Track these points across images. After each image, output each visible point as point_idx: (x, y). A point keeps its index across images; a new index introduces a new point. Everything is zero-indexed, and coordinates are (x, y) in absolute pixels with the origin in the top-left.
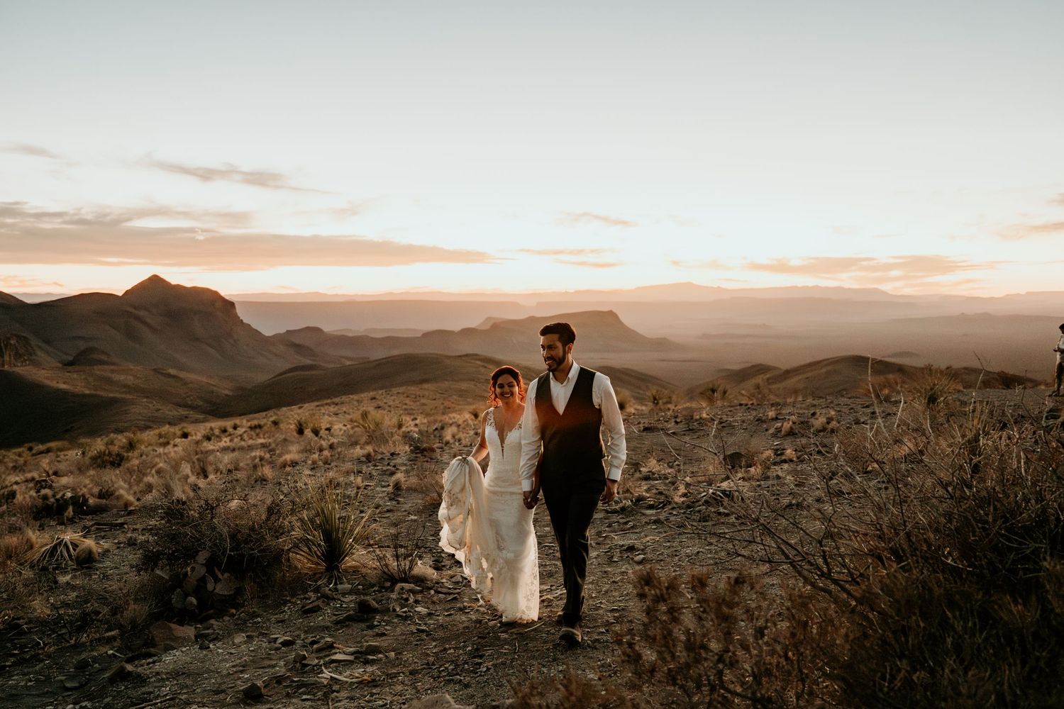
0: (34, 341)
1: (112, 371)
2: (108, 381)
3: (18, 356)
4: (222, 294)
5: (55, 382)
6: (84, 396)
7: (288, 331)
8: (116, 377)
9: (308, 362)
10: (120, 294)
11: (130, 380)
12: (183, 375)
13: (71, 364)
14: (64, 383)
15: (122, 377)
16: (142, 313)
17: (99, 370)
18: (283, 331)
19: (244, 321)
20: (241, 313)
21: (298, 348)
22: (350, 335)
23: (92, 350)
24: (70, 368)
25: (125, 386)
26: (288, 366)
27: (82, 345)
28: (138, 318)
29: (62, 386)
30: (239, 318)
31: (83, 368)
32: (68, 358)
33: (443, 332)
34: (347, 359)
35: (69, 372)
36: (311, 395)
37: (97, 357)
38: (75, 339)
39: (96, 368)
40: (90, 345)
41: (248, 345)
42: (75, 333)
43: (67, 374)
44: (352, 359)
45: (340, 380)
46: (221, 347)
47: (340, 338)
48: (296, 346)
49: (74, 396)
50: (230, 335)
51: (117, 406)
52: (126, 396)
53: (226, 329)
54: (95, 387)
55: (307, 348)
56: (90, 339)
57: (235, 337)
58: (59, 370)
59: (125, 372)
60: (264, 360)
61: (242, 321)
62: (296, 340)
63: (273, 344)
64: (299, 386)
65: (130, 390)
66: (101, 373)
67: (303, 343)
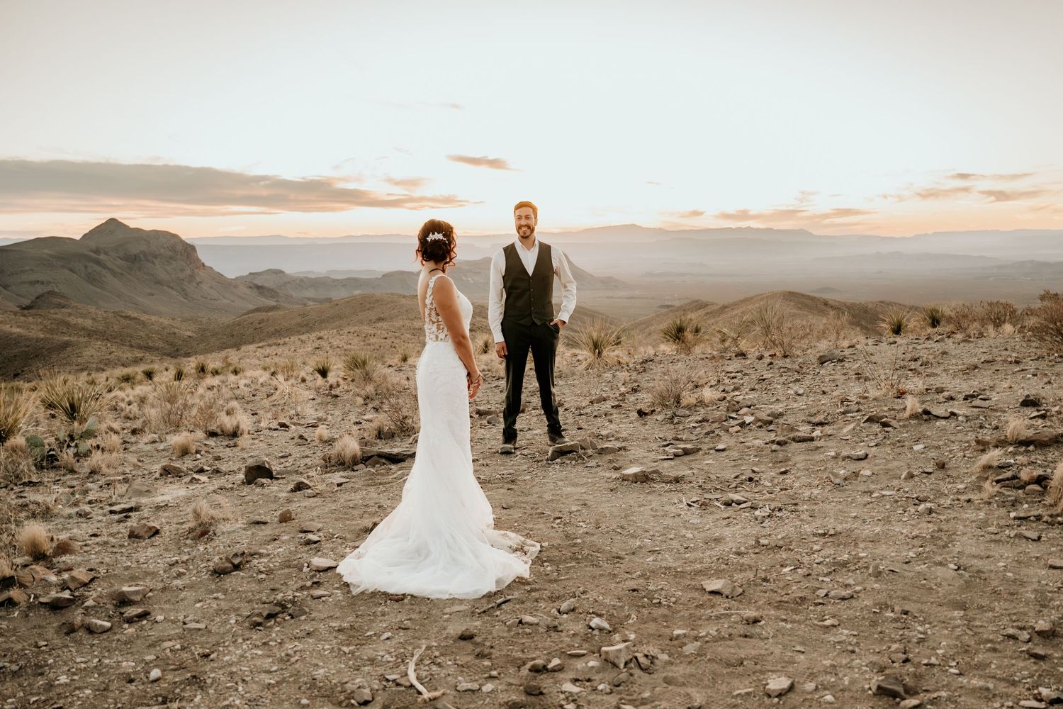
1: (70, 314)
2: (68, 324)
4: (183, 237)
5: (8, 326)
6: (38, 340)
7: (251, 274)
8: (73, 320)
9: (272, 303)
10: (78, 237)
11: (88, 323)
12: (143, 317)
13: (27, 308)
14: (19, 327)
15: (80, 321)
16: (102, 257)
17: (59, 315)
18: (245, 273)
19: (206, 264)
20: (204, 257)
22: (313, 276)
23: (51, 293)
24: (26, 311)
25: (83, 329)
26: (252, 307)
27: (40, 289)
28: (98, 262)
29: (16, 330)
30: (199, 260)
31: (40, 312)
32: (27, 302)
33: (403, 273)
34: (309, 299)
35: (24, 316)
36: (270, 335)
37: (56, 300)
38: (33, 283)
39: (52, 311)
40: (49, 288)
41: (211, 287)
42: (34, 277)
43: (22, 318)
44: (314, 300)
45: (299, 320)
46: (183, 290)
47: (302, 280)
48: (260, 288)
49: (28, 339)
50: (192, 277)
51: (69, 349)
52: (82, 339)
53: (188, 272)
54: (51, 331)
55: (270, 290)
56: (49, 283)
57: (198, 279)
58: (15, 314)
59: (83, 316)
60: (225, 301)
61: (203, 265)
62: (259, 282)
63: (236, 287)
64: (258, 326)
65: (90, 334)
66: (59, 316)
67: (266, 285)
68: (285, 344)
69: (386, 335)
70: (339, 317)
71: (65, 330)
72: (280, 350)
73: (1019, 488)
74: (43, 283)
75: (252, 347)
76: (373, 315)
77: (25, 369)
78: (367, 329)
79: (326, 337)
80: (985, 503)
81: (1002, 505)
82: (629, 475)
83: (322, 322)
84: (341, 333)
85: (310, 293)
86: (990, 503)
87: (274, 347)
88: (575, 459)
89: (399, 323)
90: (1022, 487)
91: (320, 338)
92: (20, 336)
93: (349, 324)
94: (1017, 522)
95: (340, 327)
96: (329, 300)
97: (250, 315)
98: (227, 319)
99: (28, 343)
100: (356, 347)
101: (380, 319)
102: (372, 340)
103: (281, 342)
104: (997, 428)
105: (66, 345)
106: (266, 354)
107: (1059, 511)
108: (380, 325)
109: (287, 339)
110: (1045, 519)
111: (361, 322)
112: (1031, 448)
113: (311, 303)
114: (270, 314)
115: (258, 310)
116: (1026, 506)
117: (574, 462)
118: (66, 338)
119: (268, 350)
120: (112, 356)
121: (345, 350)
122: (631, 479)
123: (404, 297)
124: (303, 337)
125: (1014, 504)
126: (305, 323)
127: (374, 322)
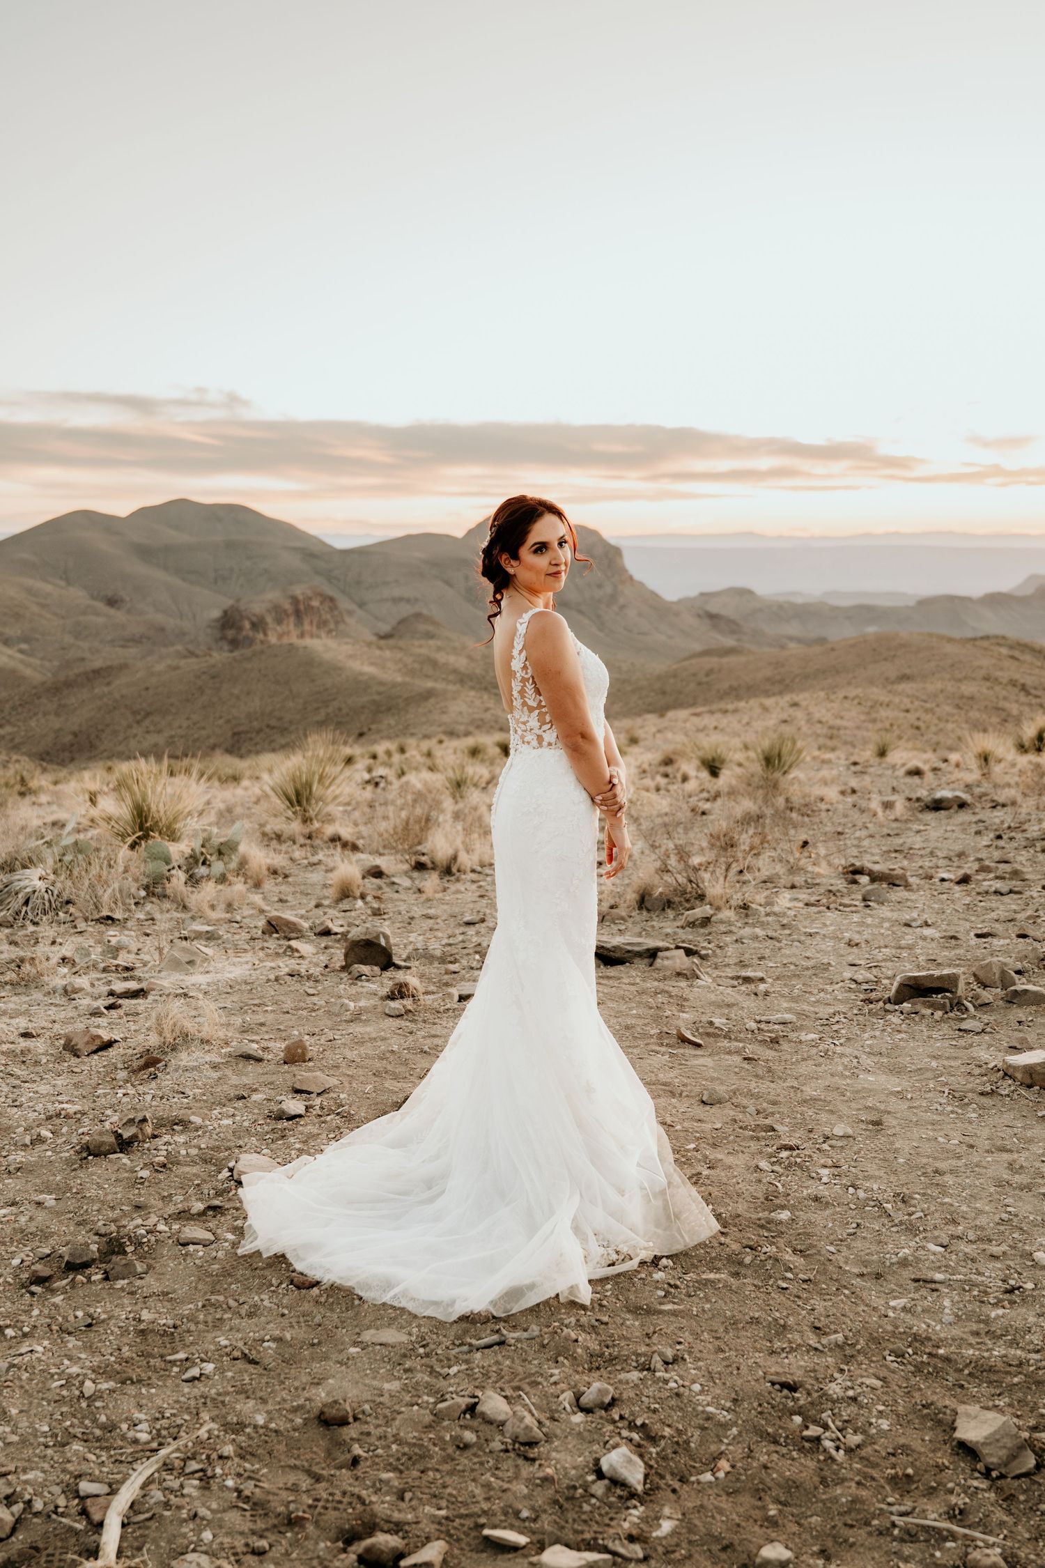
0: (344, 604)
1: (439, 649)
2: (434, 663)
3: (322, 624)
4: (604, 534)
5: (357, 663)
6: (394, 685)
7: (702, 594)
8: (442, 657)
9: (729, 642)
10: (460, 534)
11: (461, 663)
13: (386, 636)
14: (372, 664)
15: (452, 659)
17: (424, 648)
18: (693, 593)
19: (636, 577)
20: (633, 565)
21: (714, 618)
22: (799, 600)
23: (418, 616)
24: (382, 642)
25: (455, 671)
26: (698, 647)
27: (406, 610)
29: (369, 669)
30: (626, 571)
31: (402, 643)
32: (385, 628)
33: (951, 599)
34: (791, 638)
35: (380, 648)
36: (722, 696)
37: (423, 627)
38: (396, 600)
39: (416, 643)
40: (417, 608)
41: (640, 614)
42: (397, 592)
43: (378, 652)
44: (799, 640)
45: (768, 672)
46: (599, 617)
47: (781, 607)
48: (713, 617)
49: (381, 683)
50: (613, 598)
51: (432, 701)
52: (451, 687)
53: (608, 589)
54: (412, 672)
55: (730, 621)
56: (416, 600)
57: (621, 601)
58: (369, 644)
59: (455, 651)
60: (663, 638)
61: (631, 578)
62: (714, 608)
63: (677, 614)
64: (705, 680)
65: (463, 679)
66: (424, 651)
67: (723, 612)
68: (736, 711)
69: (909, 706)
70: (836, 671)
71: (430, 672)
72: (724, 721)
74: (408, 601)
75: (682, 714)
76: (891, 670)
77: (373, 727)
78: (877, 693)
79: (804, 704)
83: (806, 677)
84: (832, 697)
85: (793, 629)
87: (718, 715)
89: (934, 686)
91: (795, 705)
92: (372, 678)
93: (849, 684)
95: (833, 689)
96: (822, 641)
97: (694, 661)
98: (659, 666)
99: (382, 689)
100: (850, 724)
101: (905, 678)
102: (883, 713)
103: (730, 707)
105: (428, 695)
106: (701, 726)
108: (901, 687)
109: (742, 704)
111: (871, 682)
113: (792, 645)
114: (725, 660)
115: (707, 653)
118: (430, 684)
119: (709, 721)
120: (488, 716)
121: (831, 728)
123: (950, 640)
124: (769, 702)
126: (778, 678)
127: (893, 683)
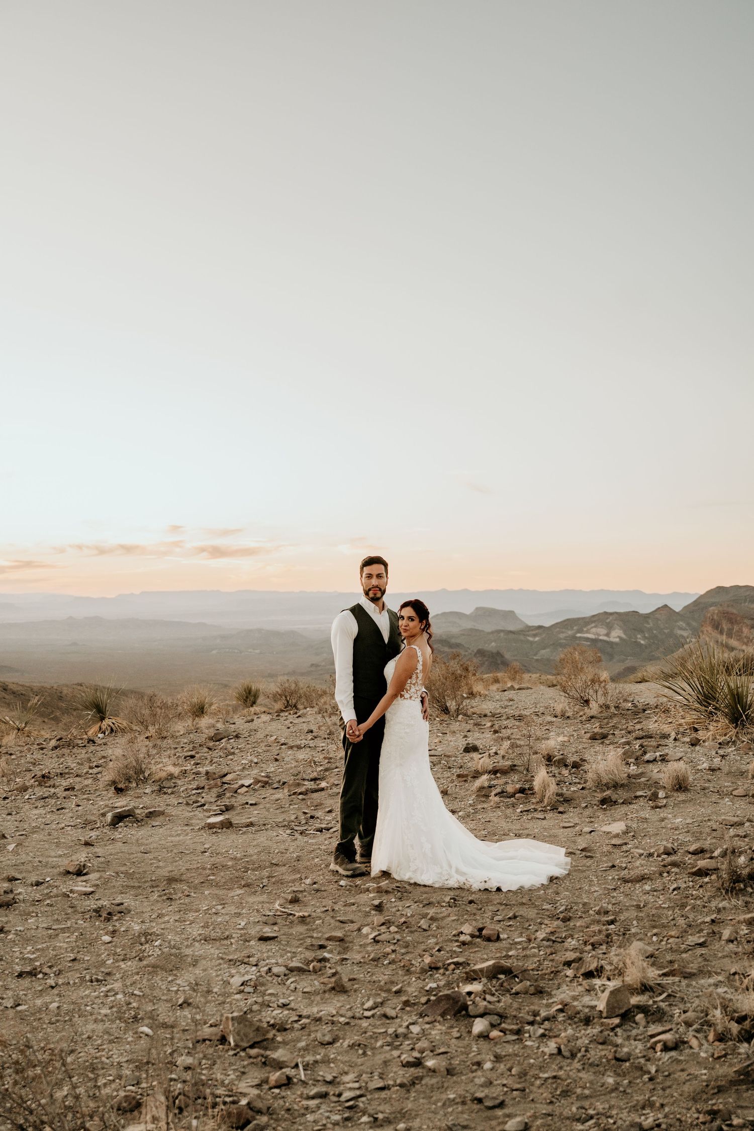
73: (510, 797)
80: (496, 808)
81: (507, 807)
82: (215, 823)
86: (499, 807)
88: (135, 822)
90: (513, 796)
94: (524, 813)
104: (461, 767)
107: (546, 803)
110: (540, 809)
112: (498, 775)
116: (521, 806)
117: (135, 825)
122: (217, 826)
125: (513, 806)
